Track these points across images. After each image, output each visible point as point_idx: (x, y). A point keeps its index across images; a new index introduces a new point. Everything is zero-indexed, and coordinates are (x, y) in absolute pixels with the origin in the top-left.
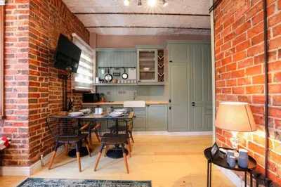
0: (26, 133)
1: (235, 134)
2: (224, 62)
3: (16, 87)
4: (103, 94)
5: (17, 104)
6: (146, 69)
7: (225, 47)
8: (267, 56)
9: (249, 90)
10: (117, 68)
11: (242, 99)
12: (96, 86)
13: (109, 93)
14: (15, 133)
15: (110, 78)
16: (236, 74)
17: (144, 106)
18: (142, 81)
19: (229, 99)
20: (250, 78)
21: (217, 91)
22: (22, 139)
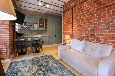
0: (8, 47)
1: (68, 40)
2: (65, 26)
3: (3, 30)
4: (23, 33)
5: (3, 37)
6: (41, 25)
7: (66, 23)
8: (73, 26)
9: (70, 32)
10: (29, 23)
11: (68, 34)
12: (20, 30)
13: (26, 33)
14: (2, 48)
15: (26, 27)
16: (68, 29)
17: (41, 37)
18: (40, 29)
19: (66, 34)
20: (70, 30)
21: (63, 32)
22: (5, 50)
